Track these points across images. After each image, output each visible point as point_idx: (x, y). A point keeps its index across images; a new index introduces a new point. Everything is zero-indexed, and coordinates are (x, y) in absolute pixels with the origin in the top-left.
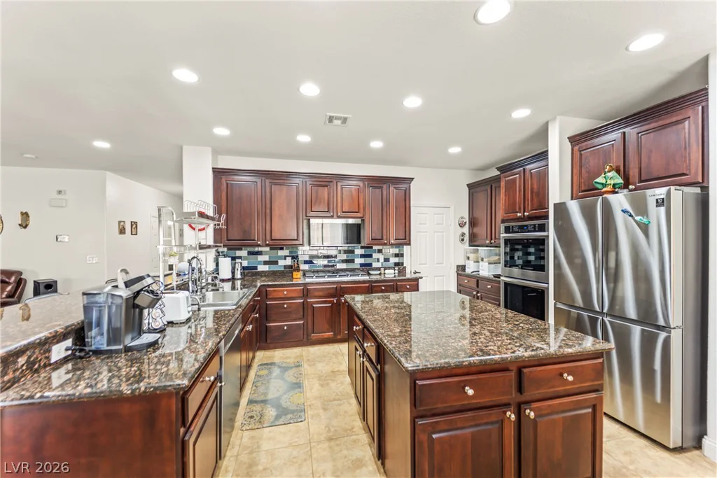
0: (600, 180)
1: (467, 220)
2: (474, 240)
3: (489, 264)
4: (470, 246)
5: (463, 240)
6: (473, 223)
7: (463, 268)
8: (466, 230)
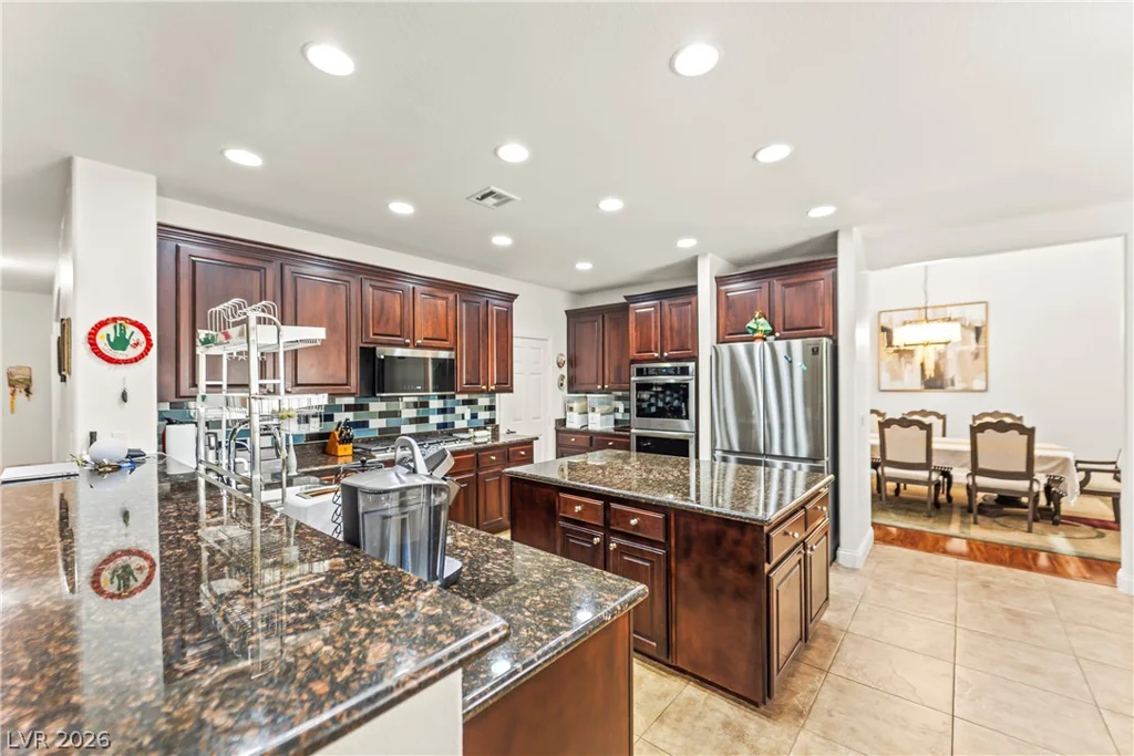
0: (751, 324)
1: (565, 358)
2: (573, 385)
3: (602, 415)
4: (569, 392)
5: (562, 385)
6: (573, 362)
7: (562, 422)
8: (564, 371)
